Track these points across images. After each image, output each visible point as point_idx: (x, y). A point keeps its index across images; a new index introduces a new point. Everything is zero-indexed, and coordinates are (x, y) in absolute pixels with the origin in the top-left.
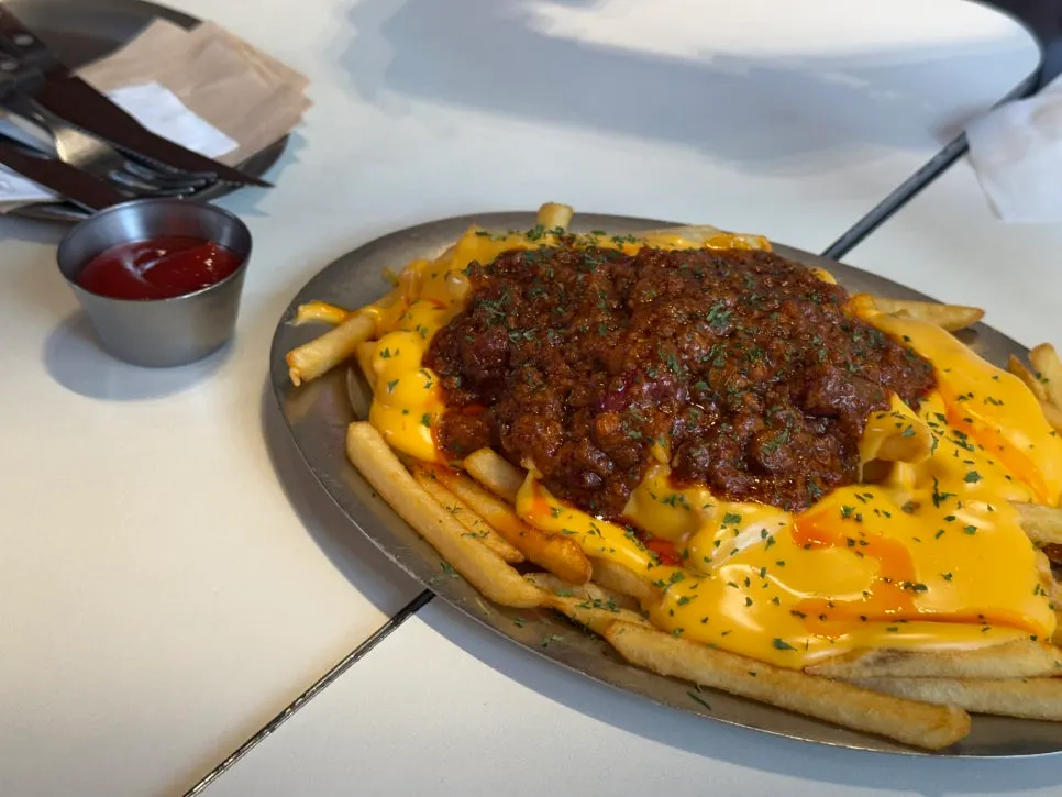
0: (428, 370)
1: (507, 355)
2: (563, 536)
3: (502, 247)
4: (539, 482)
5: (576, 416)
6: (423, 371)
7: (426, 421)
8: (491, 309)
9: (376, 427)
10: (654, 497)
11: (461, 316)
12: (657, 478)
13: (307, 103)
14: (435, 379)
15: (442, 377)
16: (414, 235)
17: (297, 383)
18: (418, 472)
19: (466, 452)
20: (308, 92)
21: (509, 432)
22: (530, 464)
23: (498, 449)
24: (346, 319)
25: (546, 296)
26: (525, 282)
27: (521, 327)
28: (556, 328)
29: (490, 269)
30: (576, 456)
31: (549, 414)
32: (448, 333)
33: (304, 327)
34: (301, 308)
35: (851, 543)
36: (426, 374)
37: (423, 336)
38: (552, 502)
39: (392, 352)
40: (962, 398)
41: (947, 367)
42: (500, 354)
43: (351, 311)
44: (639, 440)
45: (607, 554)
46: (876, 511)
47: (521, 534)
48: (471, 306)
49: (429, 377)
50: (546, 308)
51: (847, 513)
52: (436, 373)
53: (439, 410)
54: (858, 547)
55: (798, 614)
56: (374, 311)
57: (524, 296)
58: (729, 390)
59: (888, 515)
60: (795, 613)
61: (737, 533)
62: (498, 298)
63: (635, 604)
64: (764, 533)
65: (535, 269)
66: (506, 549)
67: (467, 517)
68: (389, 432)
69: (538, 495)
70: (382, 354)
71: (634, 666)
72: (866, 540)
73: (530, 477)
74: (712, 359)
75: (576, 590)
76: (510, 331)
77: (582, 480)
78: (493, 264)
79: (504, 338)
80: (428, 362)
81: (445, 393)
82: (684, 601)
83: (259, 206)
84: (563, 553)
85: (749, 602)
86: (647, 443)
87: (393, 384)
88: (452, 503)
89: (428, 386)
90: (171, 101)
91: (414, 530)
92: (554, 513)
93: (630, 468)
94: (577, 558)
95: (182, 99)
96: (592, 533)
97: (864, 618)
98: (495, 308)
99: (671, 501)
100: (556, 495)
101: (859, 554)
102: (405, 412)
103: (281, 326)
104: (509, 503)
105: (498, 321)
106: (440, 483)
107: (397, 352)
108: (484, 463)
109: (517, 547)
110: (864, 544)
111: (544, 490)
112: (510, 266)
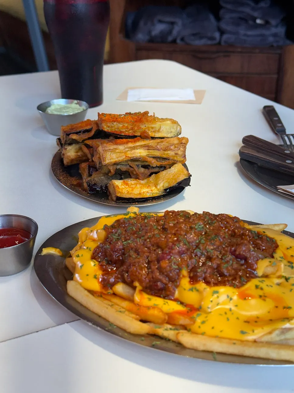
0: (94, 260)
1: (123, 249)
2: (154, 307)
4: (141, 291)
5: (152, 264)
6: (92, 260)
7: (95, 277)
10: (185, 289)
12: (185, 282)
14: (97, 263)
15: (99, 262)
19: (112, 285)
21: (128, 275)
22: (137, 284)
23: (124, 282)
27: (127, 240)
28: (140, 238)
30: (154, 277)
34: (43, 249)
35: (260, 296)
36: (93, 261)
37: (90, 250)
39: (80, 255)
40: (288, 249)
41: (281, 239)
42: (121, 249)
44: (177, 269)
46: (267, 285)
47: (138, 309)
48: (107, 238)
49: (95, 262)
50: (135, 233)
51: (257, 287)
53: (100, 273)
54: (263, 298)
55: (247, 322)
57: (126, 231)
58: (208, 250)
59: (272, 286)
60: (246, 322)
61: (218, 297)
63: (185, 328)
64: (228, 296)
66: (133, 316)
67: (116, 307)
70: (76, 256)
71: (189, 349)
72: (265, 295)
73: (137, 289)
74: (200, 241)
75: (161, 326)
76: (123, 242)
78: (113, 225)
80: (93, 257)
82: (203, 322)
84: (155, 313)
85: (228, 319)
86: (180, 269)
87: (82, 266)
88: (110, 303)
89: (95, 265)
91: (96, 314)
92: (150, 299)
93: (175, 281)
94: (161, 313)
96: (165, 304)
97: (271, 320)
98: (116, 236)
99: (191, 290)
100: (148, 294)
101: (264, 300)
102: (87, 275)
104: (131, 300)
105: (118, 239)
106: (104, 298)
107: (82, 255)
108: (120, 288)
109: (137, 315)
110: (265, 296)
111: (143, 293)
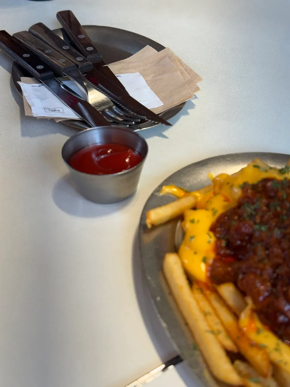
0: (211, 233)
1: (251, 236)
2: (260, 347)
3: (264, 175)
4: (253, 311)
6: (208, 234)
7: (205, 260)
8: (249, 210)
9: (180, 257)
11: (234, 209)
13: (198, 89)
14: (213, 239)
15: (218, 239)
16: (228, 159)
17: (149, 226)
18: (195, 286)
20: (199, 84)
21: (243, 279)
22: (249, 301)
23: (235, 284)
24: (184, 196)
25: (279, 209)
26: (270, 198)
27: (262, 223)
28: (280, 228)
29: (254, 187)
30: (275, 304)
31: (266, 276)
32: (225, 216)
33: (163, 197)
34: (164, 188)
37: (214, 214)
38: (258, 324)
39: (196, 221)
42: (247, 234)
43: (187, 192)
45: (282, 365)
47: (239, 337)
48: (240, 205)
49: (210, 237)
50: (277, 215)
52: (215, 236)
53: (212, 256)
56: (198, 194)
57: (268, 206)
62: (253, 204)
65: (276, 192)
66: (229, 344)
67: (213, 319)
68: (186, 261)
69: (251, 318)
73: (249, 307)
75: (261, 379)
76: (255, 223)
77: (276, 318)
78: (257, 184)
79: (251, 227)
80: (213, 229)
81: (217, 248)
83: (165, 133)
84: (257, 357)
87: (192, 237)
88: (208, 309)
89: (209, 242)
90: (142, 81)
91: (184, 318)
92: (258, 331)
94: (265, 362)
95: (146, 81)
96: (276, 349)
98: (251, 209)
100: (261, 321)
102: (195, 253)
103: (153, 195)
104: (236, 316)
105: (251, 216)
106: (205, 295)
107: (198, 221)
108: (228, 291)
109: (235, 343)
111: (255, 316)
112: (264, 187)
